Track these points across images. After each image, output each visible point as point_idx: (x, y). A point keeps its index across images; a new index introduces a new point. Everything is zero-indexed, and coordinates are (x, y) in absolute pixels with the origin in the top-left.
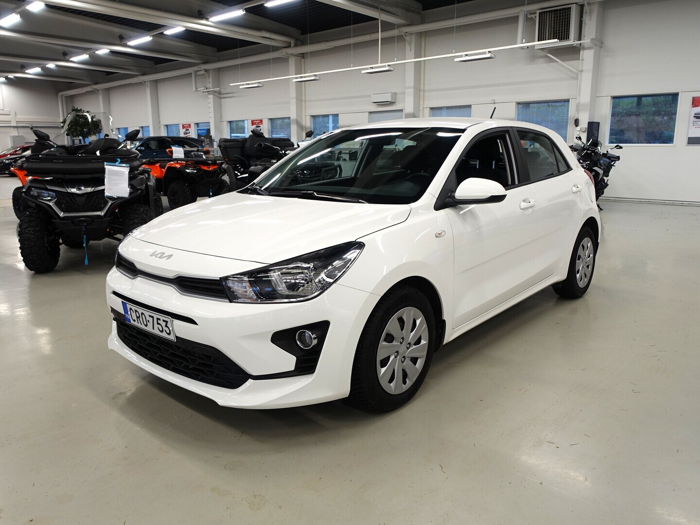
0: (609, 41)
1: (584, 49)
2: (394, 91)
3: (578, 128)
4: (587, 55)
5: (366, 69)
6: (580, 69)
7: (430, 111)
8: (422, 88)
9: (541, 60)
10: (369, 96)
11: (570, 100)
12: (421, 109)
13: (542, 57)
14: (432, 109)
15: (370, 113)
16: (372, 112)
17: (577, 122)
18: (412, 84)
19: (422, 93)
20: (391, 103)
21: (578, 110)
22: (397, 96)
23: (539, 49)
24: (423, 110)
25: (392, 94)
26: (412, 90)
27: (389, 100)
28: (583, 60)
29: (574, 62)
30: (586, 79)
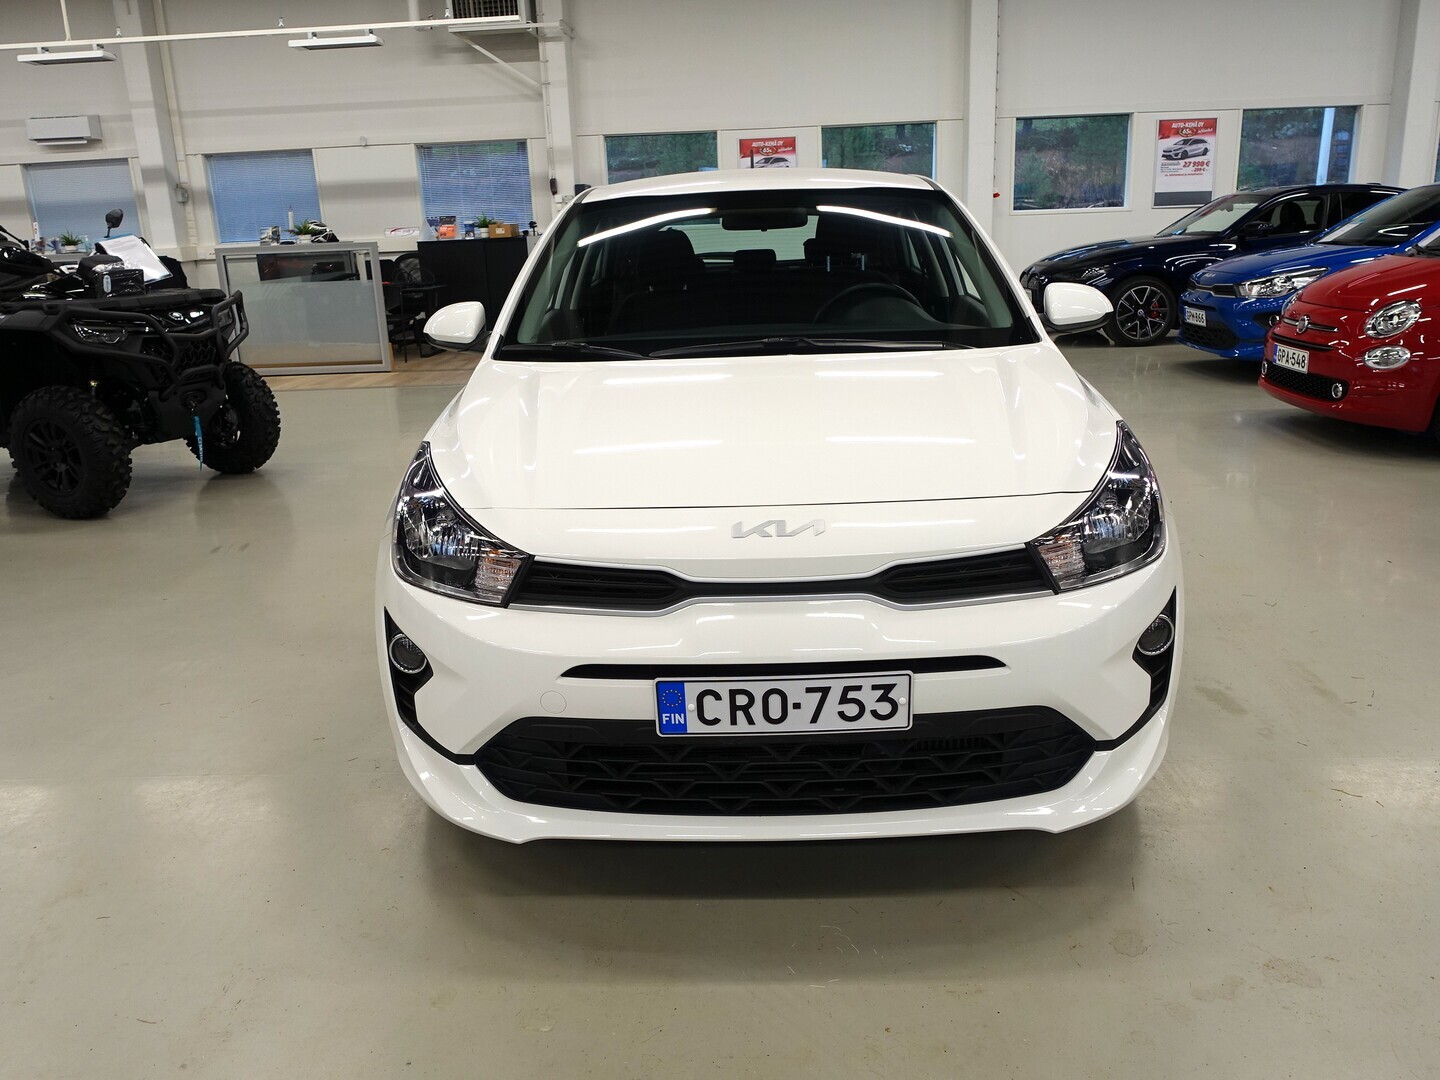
0: (586, 29)
1: (547, 39)
2: (93, 112)
3: (558, 198)
4: (553, 52)
5: (32, 50)
6: (543, 80)
7: (205, 164)
8: (173, 105)
9: (456, 57)
10: (22, 123)
11: (528, 141)
12: (181, 156)
13: (457, 50)
14: (208, 157)
15: (26, 166)
16: (30, 165)
17: (553, 186)
18: (149, 96)
19: (175, 119)
20: (92, 142)
21: (551, 161)
22: (103, 125)
23: (455, 33)
24: (186, 160)
25: (90, 118)
26: (152, 111)
27: (86, 133)
28: (547, 61)
29: (527, 66)
30: (558, 99)
